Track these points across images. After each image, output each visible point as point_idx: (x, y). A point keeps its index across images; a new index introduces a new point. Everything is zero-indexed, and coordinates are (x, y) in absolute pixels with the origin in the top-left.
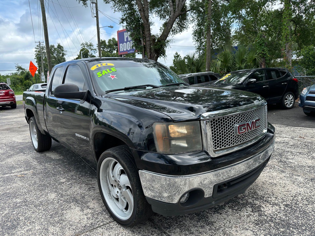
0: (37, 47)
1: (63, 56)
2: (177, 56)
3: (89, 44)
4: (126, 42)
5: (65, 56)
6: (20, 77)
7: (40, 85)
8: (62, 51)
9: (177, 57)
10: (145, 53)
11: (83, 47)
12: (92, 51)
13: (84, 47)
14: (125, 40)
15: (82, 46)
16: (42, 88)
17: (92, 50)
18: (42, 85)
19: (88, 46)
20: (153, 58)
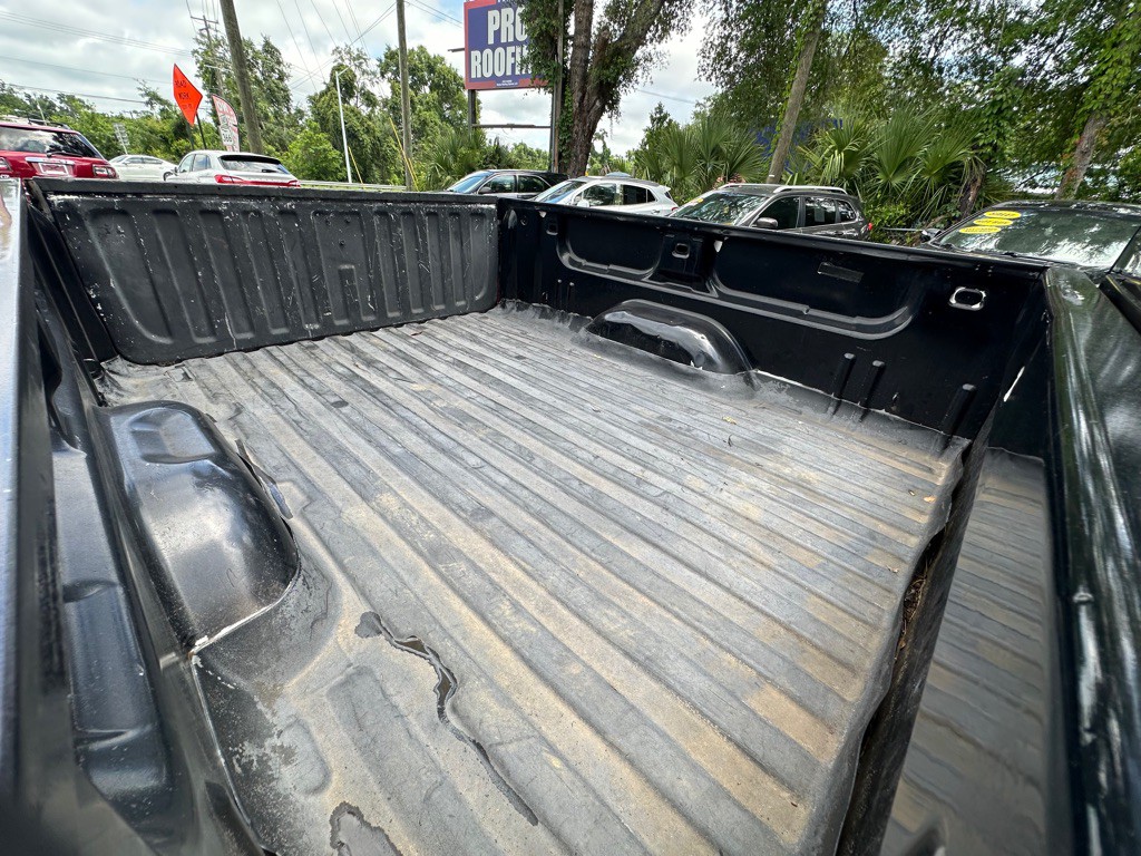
0: (199, 37)
1: (281, 79)
2: (660, 117)
3: (356, 53)
4: (493, 48)
5: (286, 82)
6: (158, 127)
7: (215, 155)
8: (279, 63)
9: (659, 119)
10: (564, 90)
11: (340, 61)
12: (366, 76)
13: (343, 60)
14: (491, 41)
15: (335, 57)
16: (226, 167)
17: (364, 72)
18: (225, 158)
19: (354, 59)
20: (589, 112)
